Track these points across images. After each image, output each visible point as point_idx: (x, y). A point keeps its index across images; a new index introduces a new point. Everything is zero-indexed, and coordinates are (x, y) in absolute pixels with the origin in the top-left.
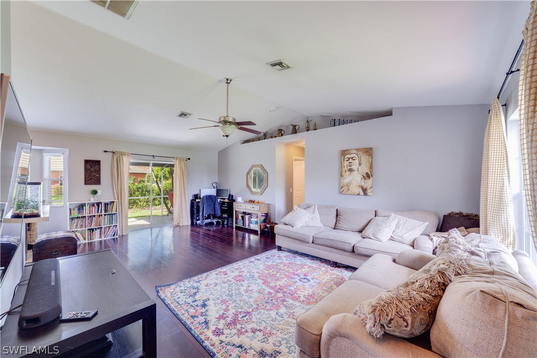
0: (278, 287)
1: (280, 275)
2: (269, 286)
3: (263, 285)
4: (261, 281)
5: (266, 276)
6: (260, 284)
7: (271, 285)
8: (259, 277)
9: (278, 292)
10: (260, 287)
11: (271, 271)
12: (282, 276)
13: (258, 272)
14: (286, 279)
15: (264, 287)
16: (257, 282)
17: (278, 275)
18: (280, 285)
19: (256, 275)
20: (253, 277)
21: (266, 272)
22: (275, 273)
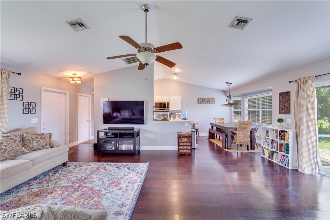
0: (79, 190)
1: (80, 202)
2: (87, 187)
3: (93, 186)
4: (96, 188)
5: (94, 194)
6: (95, 186)
7: (86, 189)
8: (100, 191)
9: (78, 186)
10: (95, 185)
11: (92, 202)
12: (77, 202)
13: (104, 195)
14: (72, 199)
15: (91, 186)
16: (99, 187)
17: (82, 201)
18: (78, 192)
19: (103, 192)
20: (105, 189)
21: (96, 199)
22: (86, 202)
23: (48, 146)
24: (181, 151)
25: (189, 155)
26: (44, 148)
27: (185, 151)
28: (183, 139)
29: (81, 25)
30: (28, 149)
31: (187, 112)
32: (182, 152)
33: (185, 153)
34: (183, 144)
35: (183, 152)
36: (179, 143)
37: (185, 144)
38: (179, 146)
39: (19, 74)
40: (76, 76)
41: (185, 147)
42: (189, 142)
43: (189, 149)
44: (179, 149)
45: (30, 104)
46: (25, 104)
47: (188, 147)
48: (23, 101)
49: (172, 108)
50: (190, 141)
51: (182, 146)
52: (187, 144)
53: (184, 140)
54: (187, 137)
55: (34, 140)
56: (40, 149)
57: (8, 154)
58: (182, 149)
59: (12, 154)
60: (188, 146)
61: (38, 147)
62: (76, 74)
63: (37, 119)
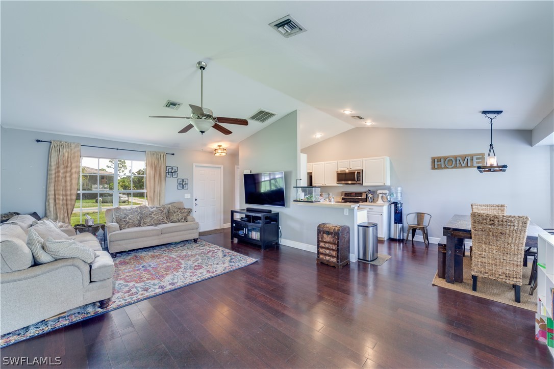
23: (183, 220)
24: (321, 256)
25: (334, 267)
26: (179, 221)
27: (328, 258)
28: (325, 235)
29: (174, 104)
30: (168, 220)
31: (399, 189)
32: (323, 259)
33: (328, 261)
34: (324, 246)
35: (325, 260)
36: (318, 241)
37: (327, 245)
38: (318, 247)
39: (173, 154)
40: (221, 148)
41: (328, 252)
42: (334, 244)
43: (334, 257)
44: (319, 253)
45: (183, 181)
46: (179, 180)
47: (332, 252)
48: (178, 178)
49: (368, 181)
50: (336, 242)
51: (322, 248)
52: (331, 246)
53: (327, 238)
54: (331, 233)
55: (175, 213)
56: (177, 222)
57: (153, 222)
58: (323, 254)
59: (156, 222)
60: (333, 250)
61: (175, 219)
62: (221, 146)
63: (190, 195)
